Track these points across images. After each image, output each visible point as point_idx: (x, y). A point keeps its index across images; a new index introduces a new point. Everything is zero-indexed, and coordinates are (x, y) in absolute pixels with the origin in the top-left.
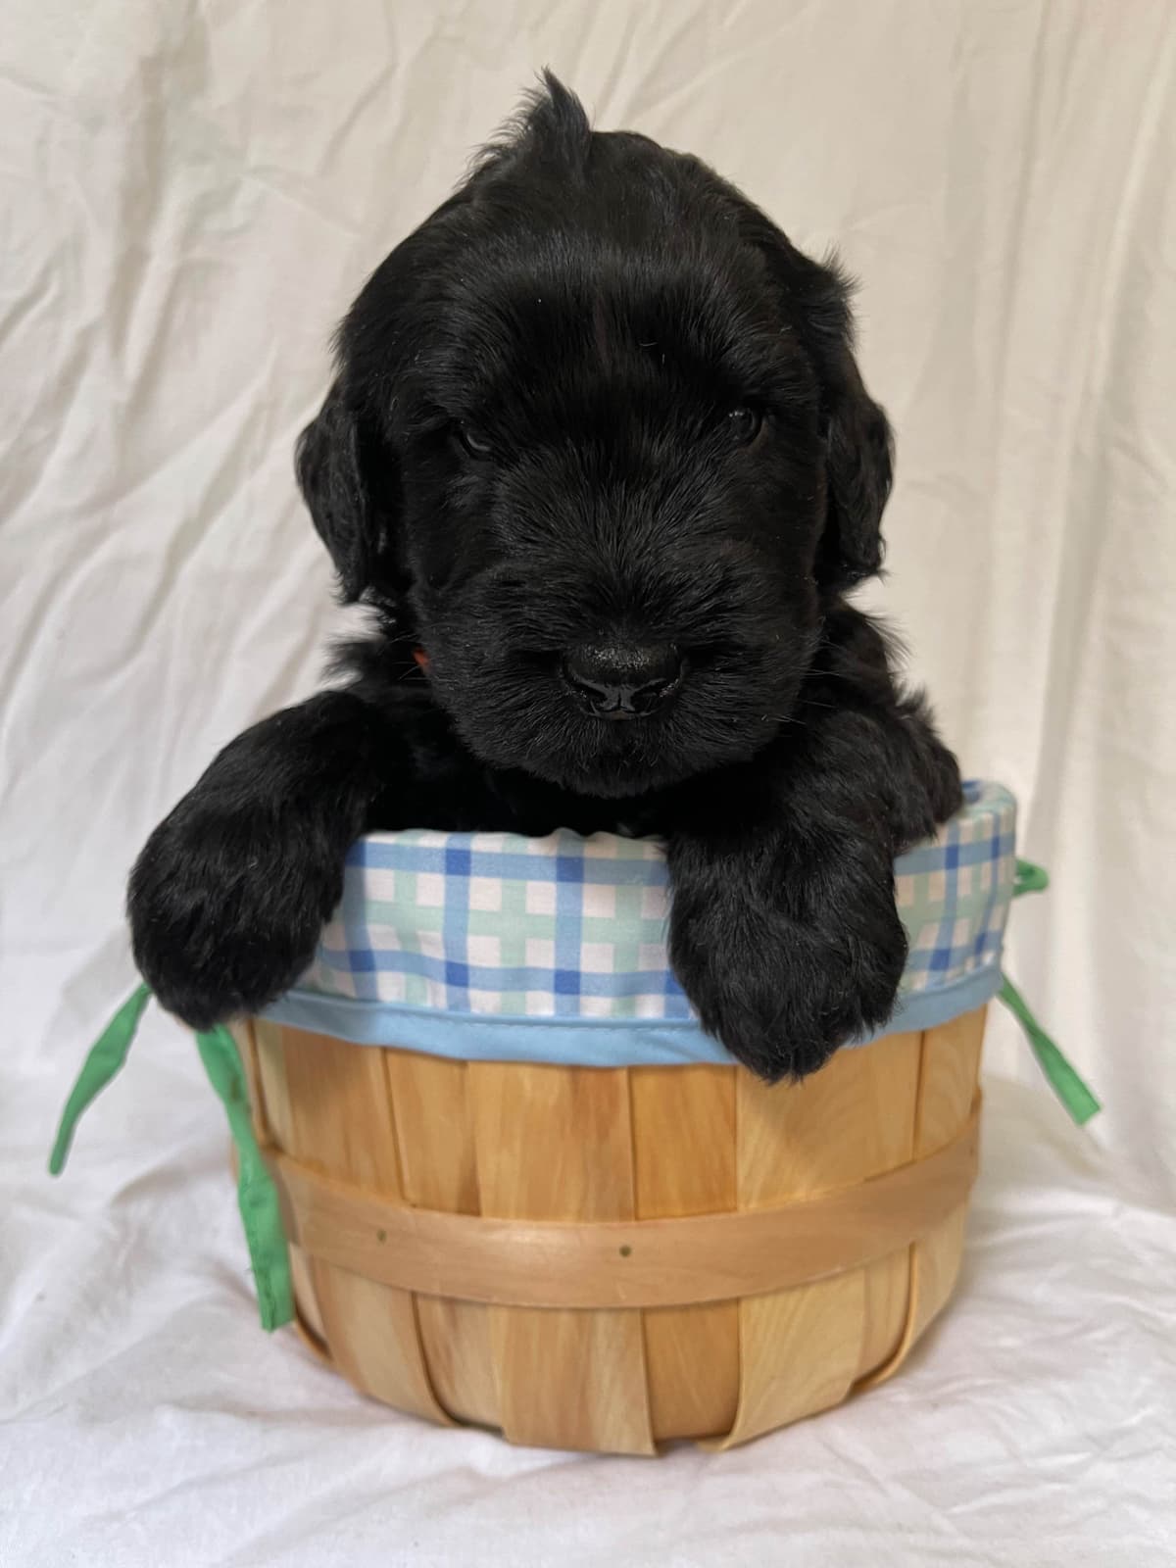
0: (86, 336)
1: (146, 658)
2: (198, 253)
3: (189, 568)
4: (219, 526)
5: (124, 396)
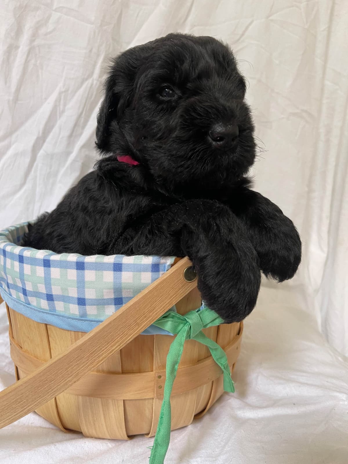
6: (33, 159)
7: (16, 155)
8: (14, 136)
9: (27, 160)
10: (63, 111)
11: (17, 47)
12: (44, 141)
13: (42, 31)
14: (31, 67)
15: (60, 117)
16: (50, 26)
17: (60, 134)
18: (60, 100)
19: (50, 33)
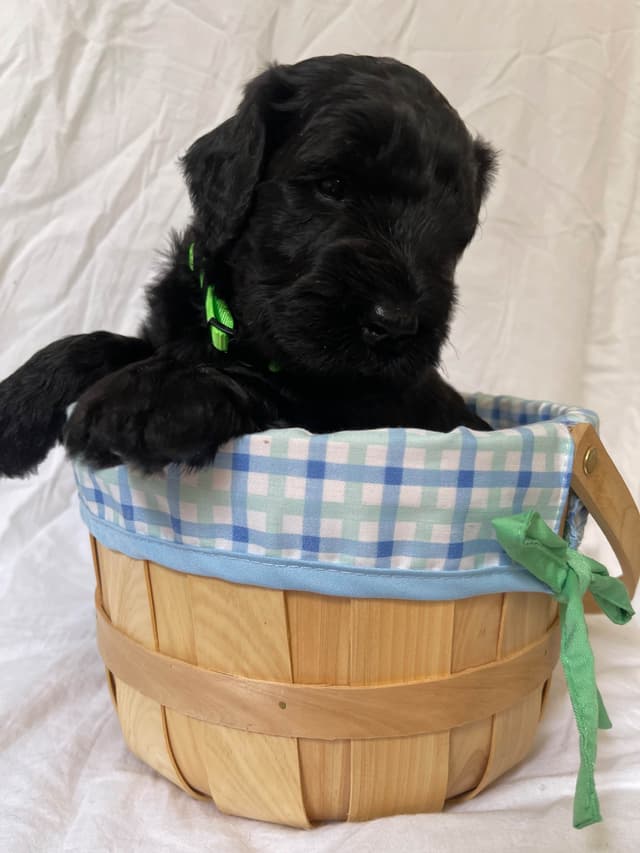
0: (40, 89)
1: (73, 300)
2: (119, 40)
3: (103, 247)
4: (124, 219)
5: (64, 130)
6: (88, 254)
7: (56, 239)
8: (58, 204)
9: (78, 251)
10: (154, 176)
11: (84, 41)
12: (112, 224)
13: (130, 23)
14: (103, 83)
15: (147, 185)
16: (146, 19)
17: (144, 215)
18: (151, 154)
19: (145, 29)
